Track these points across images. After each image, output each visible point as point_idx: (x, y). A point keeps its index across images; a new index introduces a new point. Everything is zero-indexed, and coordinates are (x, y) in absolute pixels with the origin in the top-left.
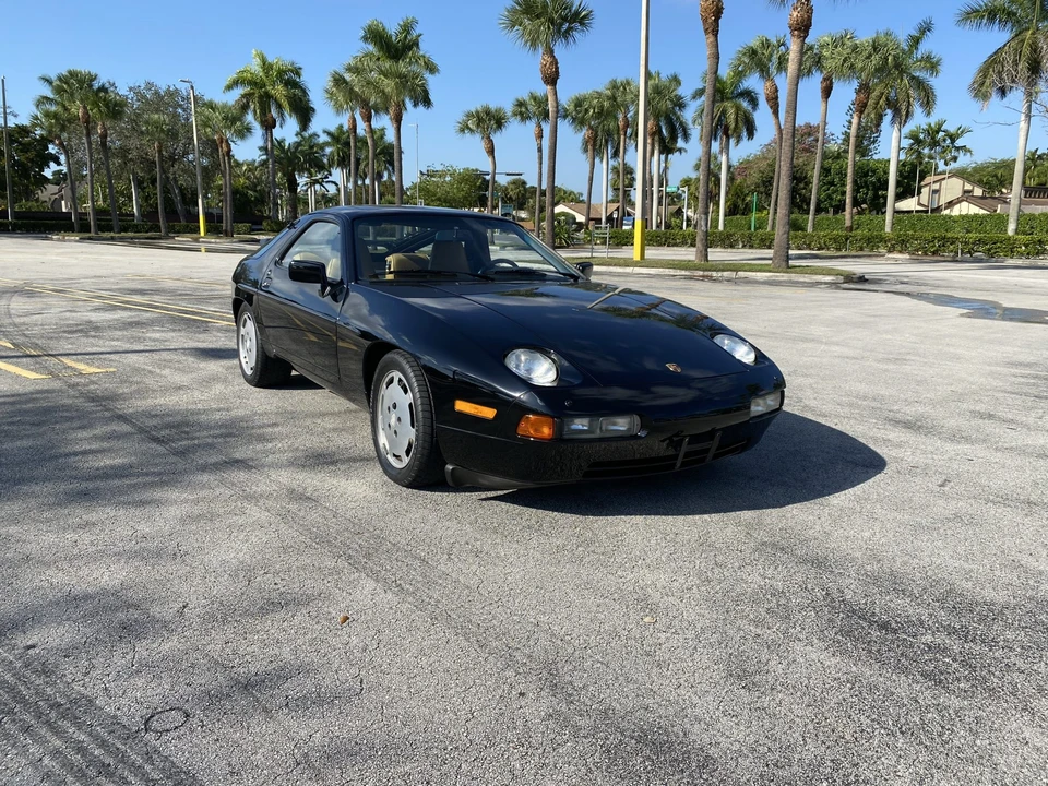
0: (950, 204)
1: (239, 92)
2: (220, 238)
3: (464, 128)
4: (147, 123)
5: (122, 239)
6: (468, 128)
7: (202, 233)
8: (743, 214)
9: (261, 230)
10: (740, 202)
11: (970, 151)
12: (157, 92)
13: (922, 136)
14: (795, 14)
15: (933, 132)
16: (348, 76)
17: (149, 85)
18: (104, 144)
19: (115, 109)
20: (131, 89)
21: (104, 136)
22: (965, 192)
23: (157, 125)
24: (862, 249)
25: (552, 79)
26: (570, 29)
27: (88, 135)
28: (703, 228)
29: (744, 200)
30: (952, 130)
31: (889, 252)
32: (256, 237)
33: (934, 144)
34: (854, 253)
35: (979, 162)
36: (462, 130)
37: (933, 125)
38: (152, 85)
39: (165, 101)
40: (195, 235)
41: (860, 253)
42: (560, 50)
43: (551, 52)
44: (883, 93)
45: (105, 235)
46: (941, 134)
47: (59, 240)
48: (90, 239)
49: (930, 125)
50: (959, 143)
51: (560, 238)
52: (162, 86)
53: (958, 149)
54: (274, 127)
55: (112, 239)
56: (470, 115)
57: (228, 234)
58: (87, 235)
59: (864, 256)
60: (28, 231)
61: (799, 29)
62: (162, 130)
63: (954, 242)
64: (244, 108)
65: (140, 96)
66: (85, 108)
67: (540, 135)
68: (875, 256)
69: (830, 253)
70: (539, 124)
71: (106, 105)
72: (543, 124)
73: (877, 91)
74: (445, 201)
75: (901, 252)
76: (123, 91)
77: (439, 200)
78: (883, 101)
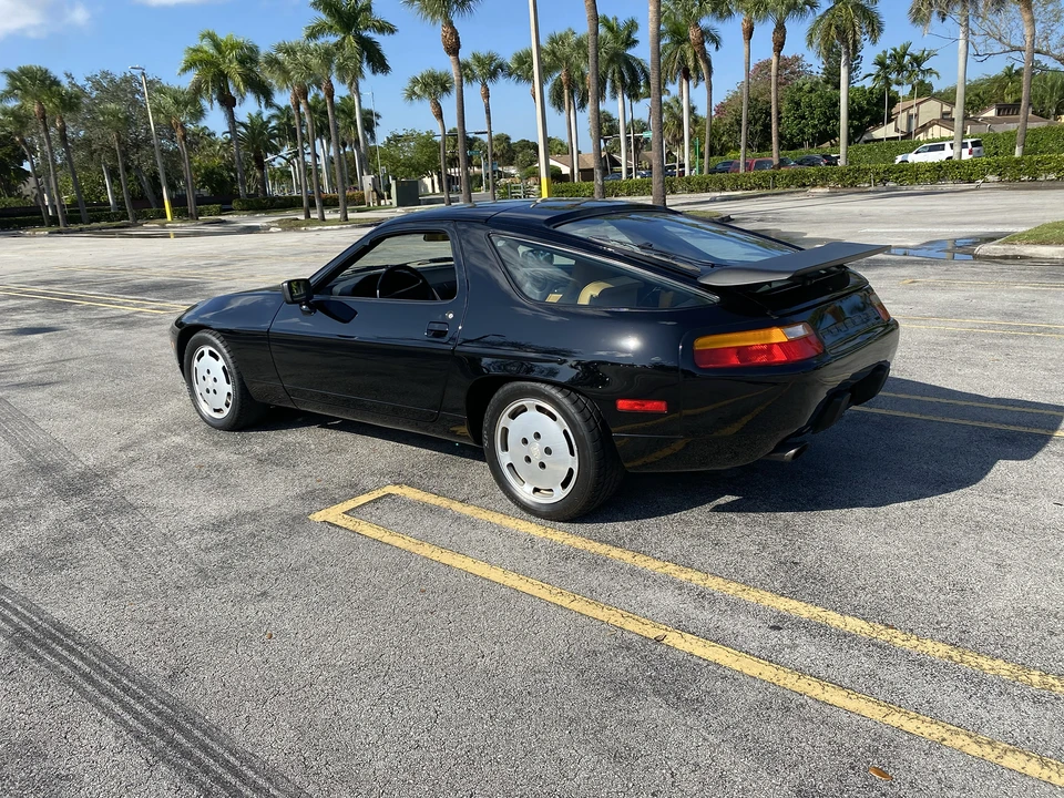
0: (925, 128)
1: (192, 76)
2: (185, 221)
3: (411, 95)
4: (103, 114)
5: (90, 230)
6: (414, 93)
7: (169, 218)
8: (721, 154)
9: (232, 210)
10: (716, 142)
11: (937, 74)
12: (112, 81)
13: (888, 62)
15: (898, 56)
17: (105, 74)
18: (64, 138)
19: (70, 103)
20: (89, 78)
21: (63, 130)
22: (944, 114)
23: (114, 114)
24: (788, 187)
25: (453, 49)
27: (46, 130)
28: (600, 182)
29: (719, 140)
30: (917, 53)
31: (814, 187)
32: (222, 218)
33: (901, 68)
34: (781, 190)
35: (973, 80)
36: (410, 97)
37: (898, 50)
38: (108, 74)
39: (121, 89)
40: (162, 221)
41: (787, 190)
44: (830, 25)
45: (76, 227)
46: (907, 58)
47: (30, 236)
48: (59, 232)
49: (895, 50)
50: (925, 66)
52: (118, 75)
53: (923, 72)
54: (234, 105)
55: (81, 231)
56: (415, 81)
57: (195, 217)
58: (57, 228)
59: (792, 192)
62: (119, 119)
63: (867, 174)
64: (197, 90)
65: (97, 85)
66: (40, 103)
67: (487, 96)
68: (797, 192)
69: (755, 192)
70: (484, 85)
71: (62, 99)
72: (489, 85)
73: (825, 23)
74: (409, 167)
75: (823, 186)
76: (80, 81)
77: (404, 165)
78: (833, 31)
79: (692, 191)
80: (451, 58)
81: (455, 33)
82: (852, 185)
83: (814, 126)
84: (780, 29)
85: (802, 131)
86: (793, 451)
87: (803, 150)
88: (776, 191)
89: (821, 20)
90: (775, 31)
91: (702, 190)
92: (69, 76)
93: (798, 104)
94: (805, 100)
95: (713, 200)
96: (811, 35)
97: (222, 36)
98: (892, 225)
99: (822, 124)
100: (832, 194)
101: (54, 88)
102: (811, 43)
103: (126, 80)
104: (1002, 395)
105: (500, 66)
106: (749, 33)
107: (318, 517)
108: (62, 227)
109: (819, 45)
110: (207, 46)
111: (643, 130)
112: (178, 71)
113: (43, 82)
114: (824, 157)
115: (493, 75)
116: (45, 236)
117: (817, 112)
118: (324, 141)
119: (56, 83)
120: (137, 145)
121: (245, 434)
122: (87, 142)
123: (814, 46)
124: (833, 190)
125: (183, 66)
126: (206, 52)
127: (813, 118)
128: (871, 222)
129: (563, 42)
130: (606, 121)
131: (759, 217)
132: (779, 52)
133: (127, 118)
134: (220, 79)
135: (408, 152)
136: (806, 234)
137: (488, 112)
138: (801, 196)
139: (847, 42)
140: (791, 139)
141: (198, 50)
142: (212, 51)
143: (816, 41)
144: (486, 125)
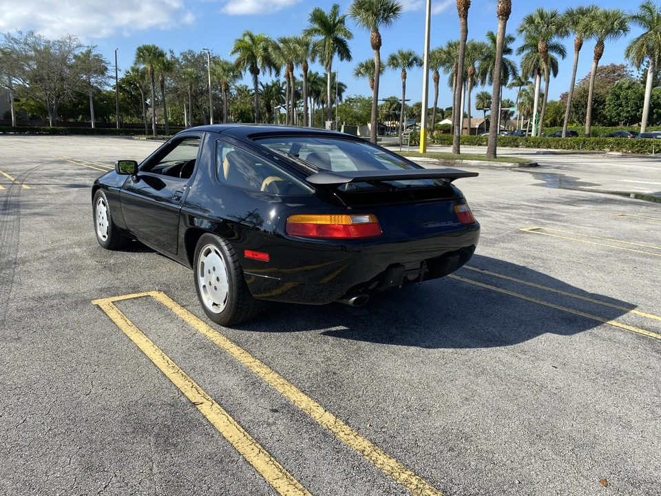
1: (237, 55)
3: (358, 73)
4: (184, 74)
6: (361, 73)
12: (193, 56)
14: (500, 6)
16: (281, 45)
17: (190, 52)
18: (162, 86)
19: (168, 67)
20: (181, 54)
21: (163, 82)
23: (190, 74)
24: (593, 149)
25: (377, 46)
26: (388, 16)
28: (457, 134)
31: (611, 151)
34: (588, 151)
36: (357, 74)
38: (192, 52)
39: (197, 61)
41: (593, 151)
42: (382, 29)
43: (376, 31)
44: (643, 45)
45: (162, 136)
47: (137, 139)
48: (152, 139)
51: (415, 140)
52: (197, 52)
54: (258, 74)
56: (362, 65)
58: (150, 136)
59: (595, 153)
60: (126, 135)
61: (502, 15)
62: (192, 78)
63: (650, 145)
64: (238, 64)
65: (185, 58)
66: (152, 66)
67: (405, 77)
68: (599, 153)
69: (569, 151)
70: (404, 71)
71: (164, 64)
72: (407, 70)
73: (640, 42)
74: (355, 118)
75: (618, 151)
76: (177, 55)
77: (352, 116)
78: (644, 49)
79: (528, 147)
80: (375, 51)
81: (379, 37)
82: (638, 152)
83: (628, 112)
84: (600, 45)
85: (618, 114)
86: (354, 298)
87: (618, 127)
88: (585, 151)
89: (637, 41)
90: (597, 46)
91: (534, 147)
92: (171, 52)
93: (618, 96)
94: (623, 94)
95: (538, 153)
96: (629, 50)
97: (256, 34)
98: (643, 179)
99: (634, 110)
100: (622, 156)
101: (160, 58)
102: (628, 56)
103: (201, 56)
104: (599, 292)
105: (415, 59)
106: (579, 47)
107: (95, 302)
108: (154, 136)
109: (634, 58)
110: (247, 39)
111: (510, 106)
112: (230, 53)
113: (155, 54)
114: (631, 132)
115: (410, 64)
116: (144, 140)
117: (631, 103)
118: (312, 99)
119: (162, 55)
120: (202, 93)
121: (115, 252)
122: (176, 89)
123: (630, 58)
124: (625, 154)
125: (233, 50)
126: (246, 43)
127: (627, 106)
128: (633, 176)
129: (456, 47)
130: (487, 98)
131: (558, 166)
132: (598, 60)
133: (196, 78)
134: (252, 58)
135: (357, 109)
136: (579, 179)
137: (404, 87)
138: (600, 156)
139: (654, 56)
140: (611, 119)
141: (242, 41)
142: (250, 42)
143: (632, 55)
144: (402, 95)
